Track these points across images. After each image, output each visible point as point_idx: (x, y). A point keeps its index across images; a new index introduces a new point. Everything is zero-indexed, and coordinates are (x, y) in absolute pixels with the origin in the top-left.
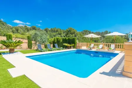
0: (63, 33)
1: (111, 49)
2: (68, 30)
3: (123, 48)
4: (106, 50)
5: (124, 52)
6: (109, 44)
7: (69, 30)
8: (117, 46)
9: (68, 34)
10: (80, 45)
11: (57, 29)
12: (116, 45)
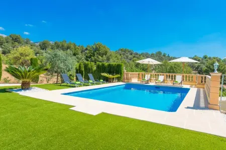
0: (82, 52)
1: (177, 82)
2: (94, 47)
3: (192, 80)
4: (169, 83)
5: (194, 86)
6: (174, 74)
7: (97, 48)
8: (185, 78)
9: (94, 55)
10: (130, 76)
11: (67, 43)
12: (183, 76)
